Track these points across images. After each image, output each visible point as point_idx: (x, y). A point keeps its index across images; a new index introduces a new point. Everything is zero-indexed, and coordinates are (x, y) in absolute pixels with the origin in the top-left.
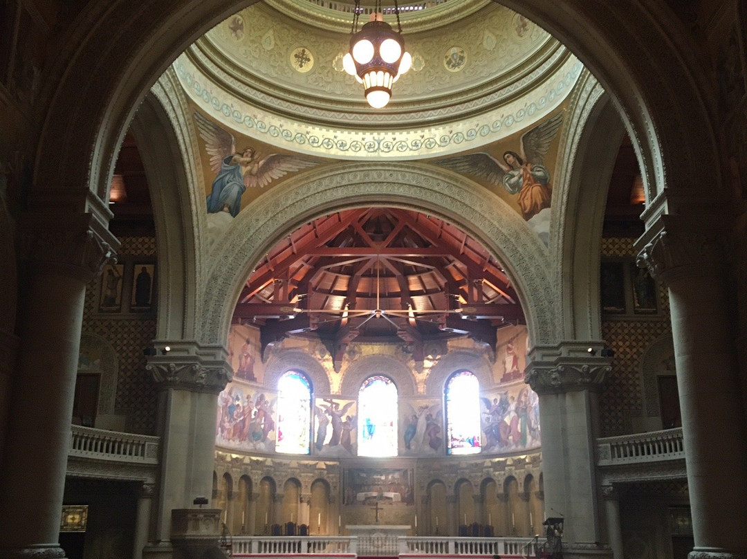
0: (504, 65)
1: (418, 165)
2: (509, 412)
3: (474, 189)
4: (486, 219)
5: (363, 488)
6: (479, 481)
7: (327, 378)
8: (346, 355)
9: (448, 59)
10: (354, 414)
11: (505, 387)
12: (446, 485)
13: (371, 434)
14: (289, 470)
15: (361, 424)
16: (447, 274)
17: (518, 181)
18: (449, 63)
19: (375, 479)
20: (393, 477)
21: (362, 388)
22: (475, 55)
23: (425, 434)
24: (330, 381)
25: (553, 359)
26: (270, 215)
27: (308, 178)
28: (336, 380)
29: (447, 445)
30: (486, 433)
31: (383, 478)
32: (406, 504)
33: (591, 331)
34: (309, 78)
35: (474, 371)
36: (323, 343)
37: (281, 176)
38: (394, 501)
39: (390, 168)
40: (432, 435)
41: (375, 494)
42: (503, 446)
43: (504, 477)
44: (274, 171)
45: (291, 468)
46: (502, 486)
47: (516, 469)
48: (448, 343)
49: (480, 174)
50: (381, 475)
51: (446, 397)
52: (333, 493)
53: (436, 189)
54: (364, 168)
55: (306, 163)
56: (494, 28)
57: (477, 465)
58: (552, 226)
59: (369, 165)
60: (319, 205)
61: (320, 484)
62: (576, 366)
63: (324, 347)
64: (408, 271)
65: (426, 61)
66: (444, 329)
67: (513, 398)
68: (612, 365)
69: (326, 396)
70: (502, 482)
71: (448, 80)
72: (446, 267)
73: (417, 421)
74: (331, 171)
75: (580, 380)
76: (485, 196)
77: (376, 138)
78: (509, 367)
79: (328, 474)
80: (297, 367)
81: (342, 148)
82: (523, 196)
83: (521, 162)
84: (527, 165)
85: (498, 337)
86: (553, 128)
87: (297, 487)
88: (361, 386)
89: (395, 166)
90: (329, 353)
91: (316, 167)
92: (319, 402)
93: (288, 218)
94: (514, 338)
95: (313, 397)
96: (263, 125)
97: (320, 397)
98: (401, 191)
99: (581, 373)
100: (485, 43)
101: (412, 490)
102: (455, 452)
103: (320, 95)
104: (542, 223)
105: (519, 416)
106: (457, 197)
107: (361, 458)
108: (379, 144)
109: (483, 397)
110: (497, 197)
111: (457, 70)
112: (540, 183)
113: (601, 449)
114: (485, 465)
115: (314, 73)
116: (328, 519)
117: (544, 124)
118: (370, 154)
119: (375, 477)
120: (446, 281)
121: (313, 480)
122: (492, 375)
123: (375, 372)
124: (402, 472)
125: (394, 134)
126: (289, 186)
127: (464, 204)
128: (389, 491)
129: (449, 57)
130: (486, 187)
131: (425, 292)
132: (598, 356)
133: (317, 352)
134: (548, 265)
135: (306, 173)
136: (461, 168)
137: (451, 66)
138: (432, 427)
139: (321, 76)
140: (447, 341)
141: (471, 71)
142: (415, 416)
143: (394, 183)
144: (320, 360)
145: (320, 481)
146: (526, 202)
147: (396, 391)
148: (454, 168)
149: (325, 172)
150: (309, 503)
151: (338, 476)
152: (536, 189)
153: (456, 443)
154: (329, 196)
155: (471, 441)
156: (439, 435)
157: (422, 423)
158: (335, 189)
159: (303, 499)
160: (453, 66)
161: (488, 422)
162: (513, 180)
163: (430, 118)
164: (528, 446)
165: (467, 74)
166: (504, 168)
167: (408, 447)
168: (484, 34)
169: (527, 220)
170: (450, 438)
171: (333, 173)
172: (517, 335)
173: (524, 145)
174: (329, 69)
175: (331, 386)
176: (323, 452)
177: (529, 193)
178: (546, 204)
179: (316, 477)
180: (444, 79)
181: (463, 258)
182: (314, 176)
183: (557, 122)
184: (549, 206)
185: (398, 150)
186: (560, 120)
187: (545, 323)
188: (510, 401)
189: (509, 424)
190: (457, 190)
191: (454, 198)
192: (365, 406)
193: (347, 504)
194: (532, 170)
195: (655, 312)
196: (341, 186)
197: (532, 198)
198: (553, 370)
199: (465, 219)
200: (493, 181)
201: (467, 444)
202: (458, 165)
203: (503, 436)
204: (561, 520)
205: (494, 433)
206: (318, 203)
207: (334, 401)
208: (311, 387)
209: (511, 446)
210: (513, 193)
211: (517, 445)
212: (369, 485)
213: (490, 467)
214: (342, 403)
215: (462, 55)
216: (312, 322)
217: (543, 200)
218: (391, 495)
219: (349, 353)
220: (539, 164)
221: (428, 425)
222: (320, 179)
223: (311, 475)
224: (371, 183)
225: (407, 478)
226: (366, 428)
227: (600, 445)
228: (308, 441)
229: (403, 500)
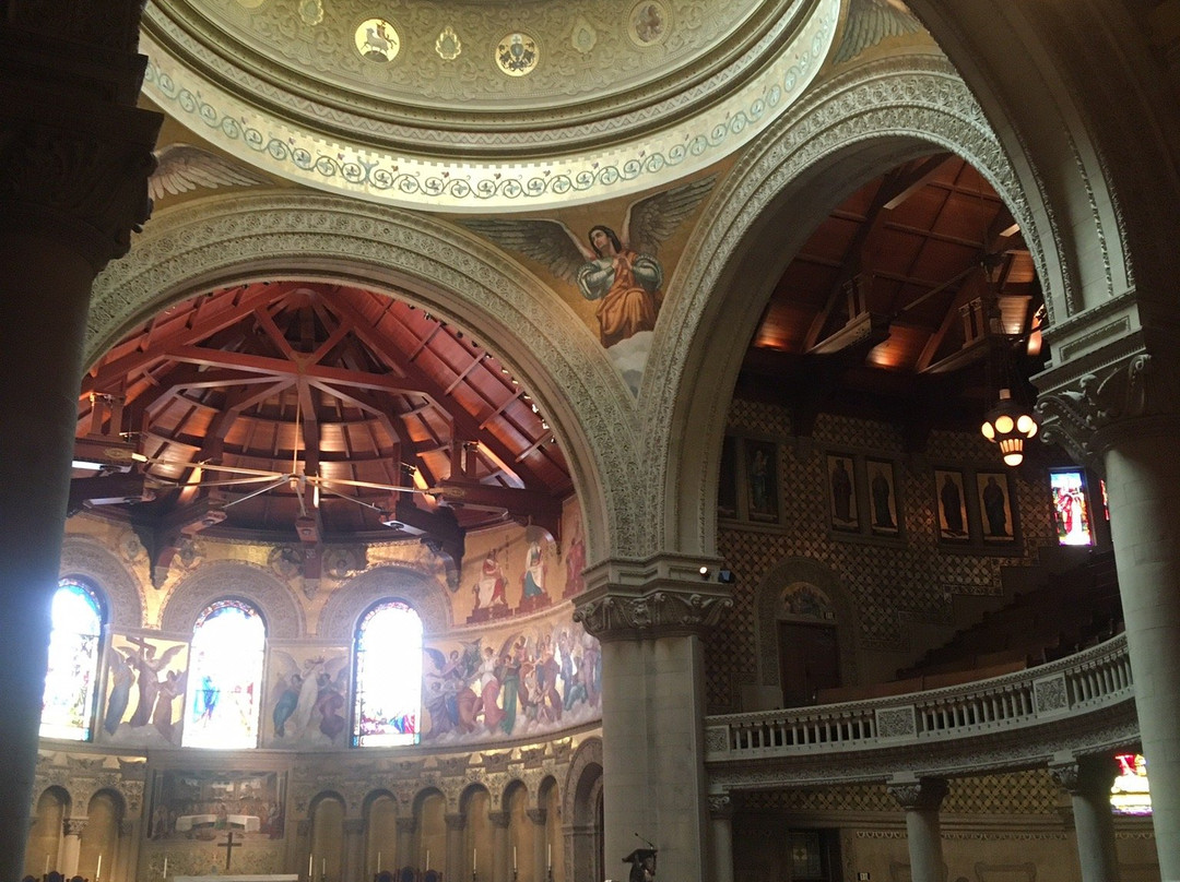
0: (608, 82)
1: (435, 222)
2: (481, 675)
3: (525, 280)
4: (541, 334)
5: (190, 807)
6: (412, 793)
7: (138, 598)
8: (177, 558)
9: (504, 52)
10: (183, 670)
11: (475, 631)
12: (347, 801)
13: (210, 706)
14: (51, 771)
15: (194, 686)
16: (401, 428)
17: (604, 280)
18: (505, 58)
19: (213, 789)
20: (249, 788)
21: (200, 621)
22: (553, 56)
23: (313, 708)
24: (143, 604)
25: (640, 582)
26: (152, 261)
27: (232, 205)
28: (154, 604)
29: (352, 730)
30: (431, 710)
31: (230, 788)
32: (268, 836)
33: (701, 540)
34: (256, 20)
35: (415, 602)
36: (136, 531)
37: (184, 190)
38: (246, 830)
39: (385, 218)
40: (328, 712)
41: (212, 818)
42: (464, 733)
43: (462, 787)
44: (172, 177)
45: (56, 767)
46: (457, 801)
47: (487, 772)
48: (369, 550)
49: (540, 257)
50: (227, 783)
51: (357, 645)
52: (132, 815)
53: (463, 269)
54: (339, 209)
55: (236, 176)
56: (596, 17)
57: (409, 764)
58: (651, 362)
59: (348, 206)
60: (251, 260)
61: (103, 799)
62: (682, 594)
63: (137, 538)
64: (326, 415)
65: (464, 46)
66: (388, 524)
67: (490, 651)
68: (734, 598)
69: (133, 631)
70: (457, 795)
71: (500, 87)
72: (403, 416)
73: (300, 687)
74: (278, 201)
75: (686, 618)
76: (542, 294)
77: (364, 160)
78: (486, 598)
79: (123, 779)
80: (83, 571)
81: (301, 163)
82: (608, 305)
83: (618, 247)
84: (627, 255)
85: (466, 545)
86: (690, 200)
87: (60, 804)
88: (199, 616)
89: (395, 216)
90: (145, 551)
91: (252, 187)
92: (119, 641)
93: (189, 273)
94: (500, 550)
95: (108, 632)
96: (170, 83)
97: (120, 631)
98: (403, 262)
99: (688, 607)
100: (574, 38)
101: (282, 811)
102: (368, 742)
103: (273, 57)
104: (631, 355)
105: (500, 683)
106: (495, 290)
107: (188, 750)
108: (368, 172)
109: (426, 646)
110: (561, 301)
111: (518, 73)
112: (644, 287)
113: (711, 735)
114: (426, 765)
115: (265, 14)
116: (114, 865)
117: (679, 190)
118: (350, 186)
119: (215, 786)
120: (398, 440)
121: (96, 790)
122: (450, 611)
123: (228, 592)
124: (266, 777)
125: (394, 159)
126: (195, 213)
127: (506, 302)
128: (239, 812)
129: (507, 49)
130: (545, 281)
131: (348, 456)
132: (714, 581)
133: (124, 546)
134: (636, 426)
135: (230, 195)
136: (509, 241)
137: (507, 65)
138: (328, 697)
139: (275, 22)
140: (367, 547)
141: (545, 80)
142: (298, 677)
143: (391, 246)
144: (126, 561)
145: (109, 794)
146: (611, 315)
147: (263, 629)
148: (496, 240)
149: (266, 202)
150: (80, 836)
151: (141, 783)
152: (635, 296)
153: (369, 726)
154: (272, 247)
155: (400, 724)
156: (341, 712)
157: (310, 688)
158: (283, 237)
159: (72, 828)
160: (511, 65)
161: (437, 691)
162: (596, 276)
163: (462, 145)
164: (517, 732)
165: (537, 85)
166: (587, 253)
167: (280, 732)
168: (575, 24)
169: (607, 347)
170: (358, 717)
171: (281, 206)
172: (507, 545)
173: (631, 220)
174: (291, 13)
175: (144, 612)
176: (119, 736)
177: (620, 302)
178: (647, 324)
179: (100, 786)
180: (492, 83)
181: (448, 401)
182: (244, 204)
183: (703, 190)
184: (652, 329)
185: (400, 188)
186: (710, 186)
187: (626, 521)
188: (485, 657)
189: (479, 695)
190: (497, 277)
191: (490, 291)
192: (202, 653)
193: (156, 838)
194: (634, 263)
195: (776, 521)
196: (293, 234)
197: (623, 310)
198: (640, 600)
199: (506, 329)
200: (560, 272)
201: (390, 728)
202: (504, 234)
203: (464, 714)
204: (652, 853)
205: (449, 710)
206: (249, 255)
207: (147, 641)
208: (104, 615)
209: (480, 732)
210: (591, 298)
211: (492, 729)
212: (203, 801)
213: (436, 769)
214: (162, 646)
215: (530, 50)
216: (147, 485)
217: (642, 315)
218: (243, 819)
219: (183, 554)
220: (650, 255)
221: (321, 694)
222: (255, 212)
223: (91, 780)
224: (350, 237)
225: (275, 788)
226: (201, 696)
227: (710, 728)
228: (88, 713)
229: (264, 829)
